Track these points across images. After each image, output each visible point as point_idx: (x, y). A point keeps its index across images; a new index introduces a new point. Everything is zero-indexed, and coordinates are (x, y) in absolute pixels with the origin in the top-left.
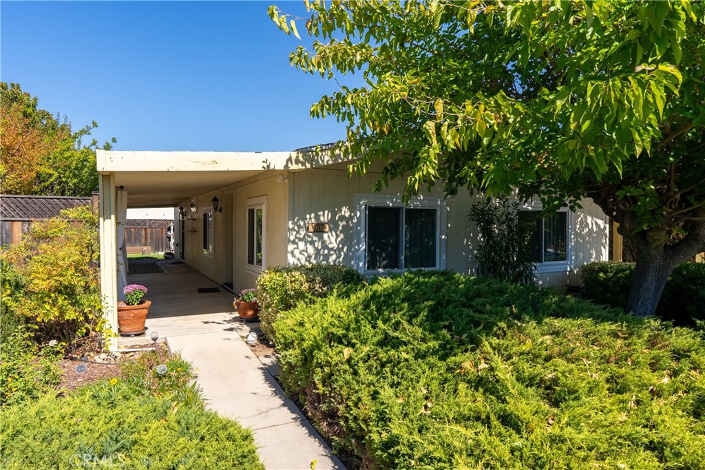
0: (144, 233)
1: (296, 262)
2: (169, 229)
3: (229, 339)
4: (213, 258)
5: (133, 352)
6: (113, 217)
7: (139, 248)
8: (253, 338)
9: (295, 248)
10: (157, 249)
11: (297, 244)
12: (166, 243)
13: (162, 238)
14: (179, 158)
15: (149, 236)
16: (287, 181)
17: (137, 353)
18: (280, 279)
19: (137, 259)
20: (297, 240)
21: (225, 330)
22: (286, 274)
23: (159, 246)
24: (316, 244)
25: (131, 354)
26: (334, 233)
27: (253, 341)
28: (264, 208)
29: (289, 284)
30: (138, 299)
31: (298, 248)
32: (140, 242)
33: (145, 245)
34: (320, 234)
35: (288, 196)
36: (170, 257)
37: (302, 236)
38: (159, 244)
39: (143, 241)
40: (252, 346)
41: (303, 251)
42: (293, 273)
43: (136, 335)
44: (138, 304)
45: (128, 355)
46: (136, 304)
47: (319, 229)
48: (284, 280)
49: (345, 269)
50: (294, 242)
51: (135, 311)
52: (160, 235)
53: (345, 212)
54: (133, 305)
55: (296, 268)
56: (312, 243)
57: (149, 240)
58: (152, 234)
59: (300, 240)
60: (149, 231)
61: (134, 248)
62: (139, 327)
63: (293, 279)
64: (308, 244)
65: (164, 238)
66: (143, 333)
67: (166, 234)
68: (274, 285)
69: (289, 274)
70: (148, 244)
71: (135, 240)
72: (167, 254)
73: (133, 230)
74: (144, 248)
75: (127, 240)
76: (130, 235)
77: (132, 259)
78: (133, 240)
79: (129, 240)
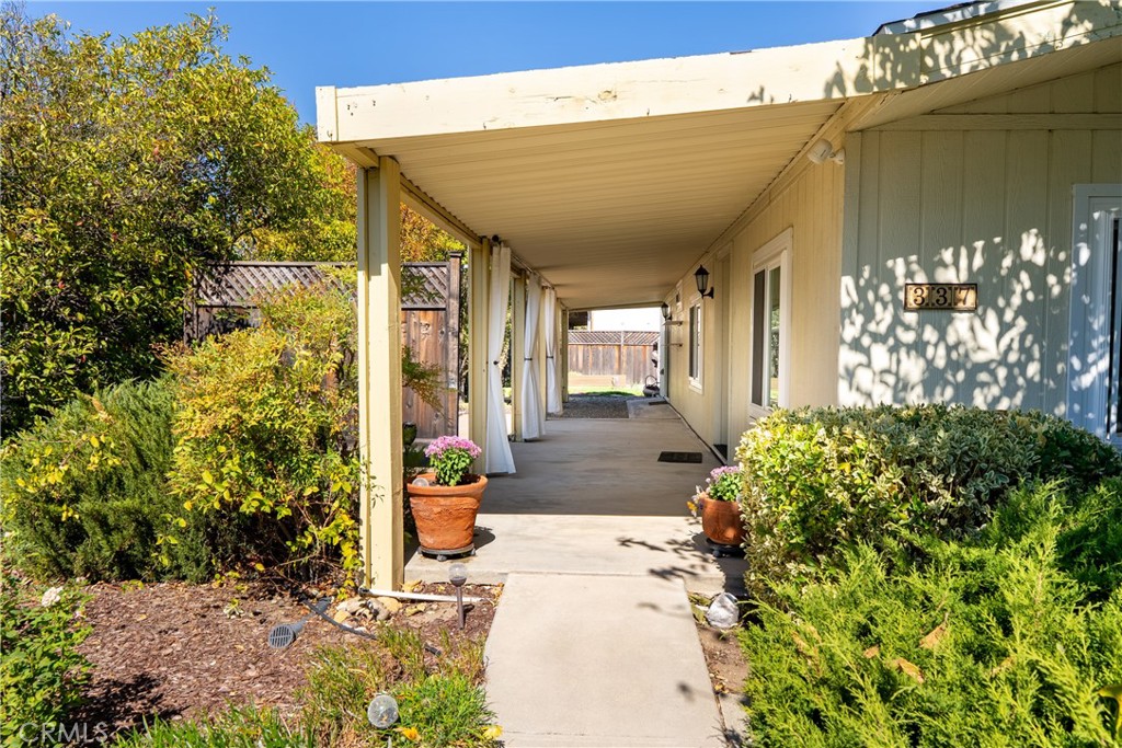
0: (617, 354)
1: (860, 401)
2: (655, 347)
3: (654, 607)
4: (701, 392)
5: (427, 601)
6: (385, 268)
7: (608, 377)
8: (723, 612)
9: (860, 365)
10: (636, 380)
11: (867, 352)
12: (651, 369)
13: (645, 361)
14: (512, 91)
15: (624, 358)
16: (839, 160)
17: (435, 606)
18: (802, 446)
19: (603, 394)
20: (866, 341)
21: (653, 572)
22: (822, 432)
23: (639, 376)
24: (930, 351)
25: (421, 607)
26: (992, 317)
27: (723, 621)
28: (784, 262)
29: (833, 465)
30: (457, 471)
31: (869, 365)
32: (612, 367)
33: (619, 373)
34: (944, 314)
35: (842, 206)
36: (653, 392)
37: (882, 328)
38: (639, 371)
39: (616, 366)
40: (719, 637)
41: (888, 371)
42: (848, 430)
43: (449, 557)
44: (458, 483)
45: (410, 610)
46: (452, 482)
47: (940, 301)
48: (816, 450)
49: (1043, 428)
50: (856, 345)
51: (442, 501)
52: (641, 358)
53: (1032, 247)
54: (447, 484)
55: (858, 416)
56: (919, 347)
57: (624, 365)
58: (629, 355)
59: (876, 338)
60: (624, 349)
61: (601, 377)
62: (454, 539)
63: (847, 450)
64: (903, 352)
65: (648, 361)
66: (468, 554)
67: (651, 354)
68: (782, 465)
69: (835, 431)
70: (623, 371)
71: (604, 365)
72: (649, 387)
73: (600, 348)
74: (616, 377)
75: (593, 364)
76: (596, 356)
77: (595, 394)
78: (601, 364)
79: (595, 364)
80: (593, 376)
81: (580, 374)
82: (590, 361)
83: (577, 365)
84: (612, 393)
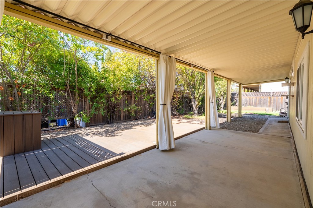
0: (269, 100)
2: (286, 98)
7: (265, 108)
10: (276, 110)
15: (272, 101)
19: (260, 115)
32: (266, 105)
33: (270, 106)
36: (284, 115)
38: (279, 107)
39: (268, 104)
57: (272, 104)
58: (274, 100)
60: (272, 99)
61: (262, 108)
70: (271, 106)
71: (263, 104)
72: (282, 113)
73: (262, 98)
74: (268, 108)
75: (259, 103)
76: (260, 101)
77: (257, 114)
78: (262, 103)
79: (260, 104)
80: (259, 108)
81: (253, 107)
82: (258, 102)
83: (252, 104)
84: (264, 114)
